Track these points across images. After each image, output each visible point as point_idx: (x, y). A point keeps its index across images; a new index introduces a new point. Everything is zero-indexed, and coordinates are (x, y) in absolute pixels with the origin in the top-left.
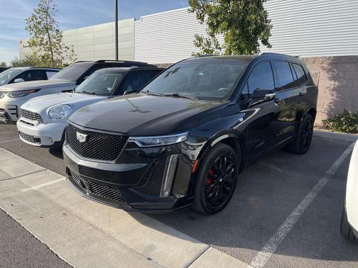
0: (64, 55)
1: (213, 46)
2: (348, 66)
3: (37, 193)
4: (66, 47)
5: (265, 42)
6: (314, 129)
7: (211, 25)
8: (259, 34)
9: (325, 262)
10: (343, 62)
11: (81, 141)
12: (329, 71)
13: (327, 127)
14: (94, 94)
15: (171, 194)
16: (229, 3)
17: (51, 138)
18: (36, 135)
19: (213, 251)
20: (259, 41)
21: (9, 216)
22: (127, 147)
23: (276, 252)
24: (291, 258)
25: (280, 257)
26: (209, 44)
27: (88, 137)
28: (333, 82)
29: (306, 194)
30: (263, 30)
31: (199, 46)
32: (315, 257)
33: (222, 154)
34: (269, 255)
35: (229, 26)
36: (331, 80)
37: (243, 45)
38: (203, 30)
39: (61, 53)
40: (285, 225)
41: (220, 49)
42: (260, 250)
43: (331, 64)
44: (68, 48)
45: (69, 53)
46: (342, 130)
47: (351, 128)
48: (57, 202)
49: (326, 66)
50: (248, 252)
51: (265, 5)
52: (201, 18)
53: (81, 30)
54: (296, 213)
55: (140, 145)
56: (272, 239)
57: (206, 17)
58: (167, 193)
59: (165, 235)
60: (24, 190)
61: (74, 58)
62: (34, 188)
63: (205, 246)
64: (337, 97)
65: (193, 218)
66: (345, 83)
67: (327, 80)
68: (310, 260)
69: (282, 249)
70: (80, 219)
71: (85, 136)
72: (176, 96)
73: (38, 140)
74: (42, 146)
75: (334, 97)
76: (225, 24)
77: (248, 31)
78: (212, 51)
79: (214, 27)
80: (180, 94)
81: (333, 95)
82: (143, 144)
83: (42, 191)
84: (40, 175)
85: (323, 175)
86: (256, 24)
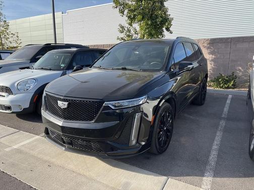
0: (10, 40)
1: (132, 32)
2: (220, 45)
3: (19, 151)
4: (12, 34)
5: (168, 29)
6: (208, 88)
7: (129, 17)
8: (165, 24)
9: (247, 179)
10: (217, 42)
11: (62, 107)
12: (208, 48)
13: (210, 85)
14: (50, 70)
15: (137, 142)
16: (141, 2)
17: (20, 105)
18: (7, 104)
19: (172, 181)
20: (164, 29)
21: (4, 172)
22: (103, 110)
23: (214, 176)
24: (225, 179)
25: (218, 179)
26: (129, 31)
27: (69, 104)
28: (211, 56)
29: (216, 133)
30: (167, 21)
31: (122, 32)
32: (240, 177)
33: (166, 110)
34: (210, 179)
35: (143, 19)
36: (209, 54)
37: (153, 32)
38: (124, 21)
39: (8, 38)
40: (212, 156)
41: (137, 34)
42: (203, 176)
43: (209, 43)
44: (14, 35)
45: (15, 38)
46: (221, 87)
47: (226, 86)
48: (39, 157)
49: (206, 45)
50: (196, 179)
51: (165, 4)
52: (122, 12)
53: (19, 21)
54: (215, 147)
55: (113, 108)
56: (208, 167)
57: (126, 12)
58: (134, 142)
59: (134, 173)
60: (7, 150)
61: (19, 42)
62: (15, 147)
63: (165, 178)
64: (214, 65)
65: (148, 158)
66: (218, 56)
67: (208, 54)
68: (238, 179)
69: (217, 174)
70: (63, 168)
71: (66, 103)
72: (124, 69)
73: (9, 108)
74: (13, 113)
75: (212, 66)
76: (140, 17)
77: (156, 22)
78: (132, 36)
79: (132, 19)
80: (127, 67)
81: (211, 64)
82: (115, 106)
83: (23, 149)
84: (16, 136)
85: (221, 118)
86: (161, 17)
